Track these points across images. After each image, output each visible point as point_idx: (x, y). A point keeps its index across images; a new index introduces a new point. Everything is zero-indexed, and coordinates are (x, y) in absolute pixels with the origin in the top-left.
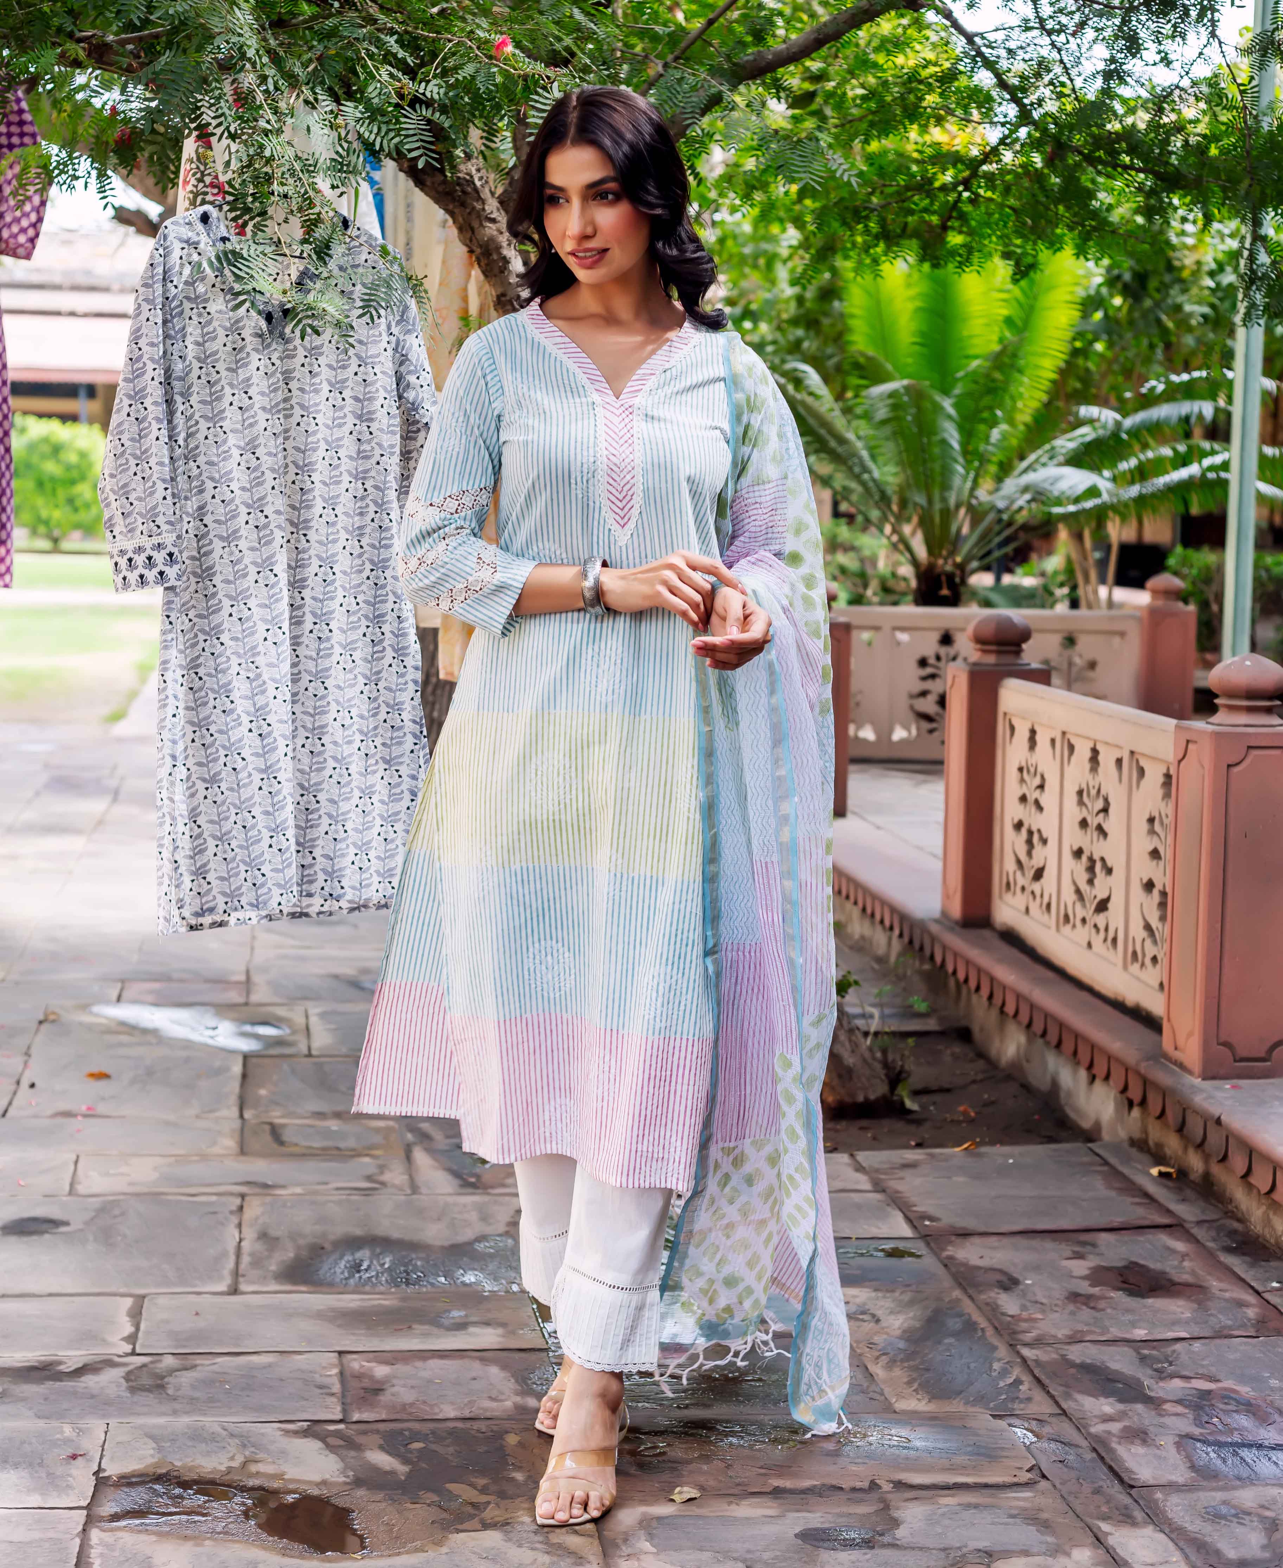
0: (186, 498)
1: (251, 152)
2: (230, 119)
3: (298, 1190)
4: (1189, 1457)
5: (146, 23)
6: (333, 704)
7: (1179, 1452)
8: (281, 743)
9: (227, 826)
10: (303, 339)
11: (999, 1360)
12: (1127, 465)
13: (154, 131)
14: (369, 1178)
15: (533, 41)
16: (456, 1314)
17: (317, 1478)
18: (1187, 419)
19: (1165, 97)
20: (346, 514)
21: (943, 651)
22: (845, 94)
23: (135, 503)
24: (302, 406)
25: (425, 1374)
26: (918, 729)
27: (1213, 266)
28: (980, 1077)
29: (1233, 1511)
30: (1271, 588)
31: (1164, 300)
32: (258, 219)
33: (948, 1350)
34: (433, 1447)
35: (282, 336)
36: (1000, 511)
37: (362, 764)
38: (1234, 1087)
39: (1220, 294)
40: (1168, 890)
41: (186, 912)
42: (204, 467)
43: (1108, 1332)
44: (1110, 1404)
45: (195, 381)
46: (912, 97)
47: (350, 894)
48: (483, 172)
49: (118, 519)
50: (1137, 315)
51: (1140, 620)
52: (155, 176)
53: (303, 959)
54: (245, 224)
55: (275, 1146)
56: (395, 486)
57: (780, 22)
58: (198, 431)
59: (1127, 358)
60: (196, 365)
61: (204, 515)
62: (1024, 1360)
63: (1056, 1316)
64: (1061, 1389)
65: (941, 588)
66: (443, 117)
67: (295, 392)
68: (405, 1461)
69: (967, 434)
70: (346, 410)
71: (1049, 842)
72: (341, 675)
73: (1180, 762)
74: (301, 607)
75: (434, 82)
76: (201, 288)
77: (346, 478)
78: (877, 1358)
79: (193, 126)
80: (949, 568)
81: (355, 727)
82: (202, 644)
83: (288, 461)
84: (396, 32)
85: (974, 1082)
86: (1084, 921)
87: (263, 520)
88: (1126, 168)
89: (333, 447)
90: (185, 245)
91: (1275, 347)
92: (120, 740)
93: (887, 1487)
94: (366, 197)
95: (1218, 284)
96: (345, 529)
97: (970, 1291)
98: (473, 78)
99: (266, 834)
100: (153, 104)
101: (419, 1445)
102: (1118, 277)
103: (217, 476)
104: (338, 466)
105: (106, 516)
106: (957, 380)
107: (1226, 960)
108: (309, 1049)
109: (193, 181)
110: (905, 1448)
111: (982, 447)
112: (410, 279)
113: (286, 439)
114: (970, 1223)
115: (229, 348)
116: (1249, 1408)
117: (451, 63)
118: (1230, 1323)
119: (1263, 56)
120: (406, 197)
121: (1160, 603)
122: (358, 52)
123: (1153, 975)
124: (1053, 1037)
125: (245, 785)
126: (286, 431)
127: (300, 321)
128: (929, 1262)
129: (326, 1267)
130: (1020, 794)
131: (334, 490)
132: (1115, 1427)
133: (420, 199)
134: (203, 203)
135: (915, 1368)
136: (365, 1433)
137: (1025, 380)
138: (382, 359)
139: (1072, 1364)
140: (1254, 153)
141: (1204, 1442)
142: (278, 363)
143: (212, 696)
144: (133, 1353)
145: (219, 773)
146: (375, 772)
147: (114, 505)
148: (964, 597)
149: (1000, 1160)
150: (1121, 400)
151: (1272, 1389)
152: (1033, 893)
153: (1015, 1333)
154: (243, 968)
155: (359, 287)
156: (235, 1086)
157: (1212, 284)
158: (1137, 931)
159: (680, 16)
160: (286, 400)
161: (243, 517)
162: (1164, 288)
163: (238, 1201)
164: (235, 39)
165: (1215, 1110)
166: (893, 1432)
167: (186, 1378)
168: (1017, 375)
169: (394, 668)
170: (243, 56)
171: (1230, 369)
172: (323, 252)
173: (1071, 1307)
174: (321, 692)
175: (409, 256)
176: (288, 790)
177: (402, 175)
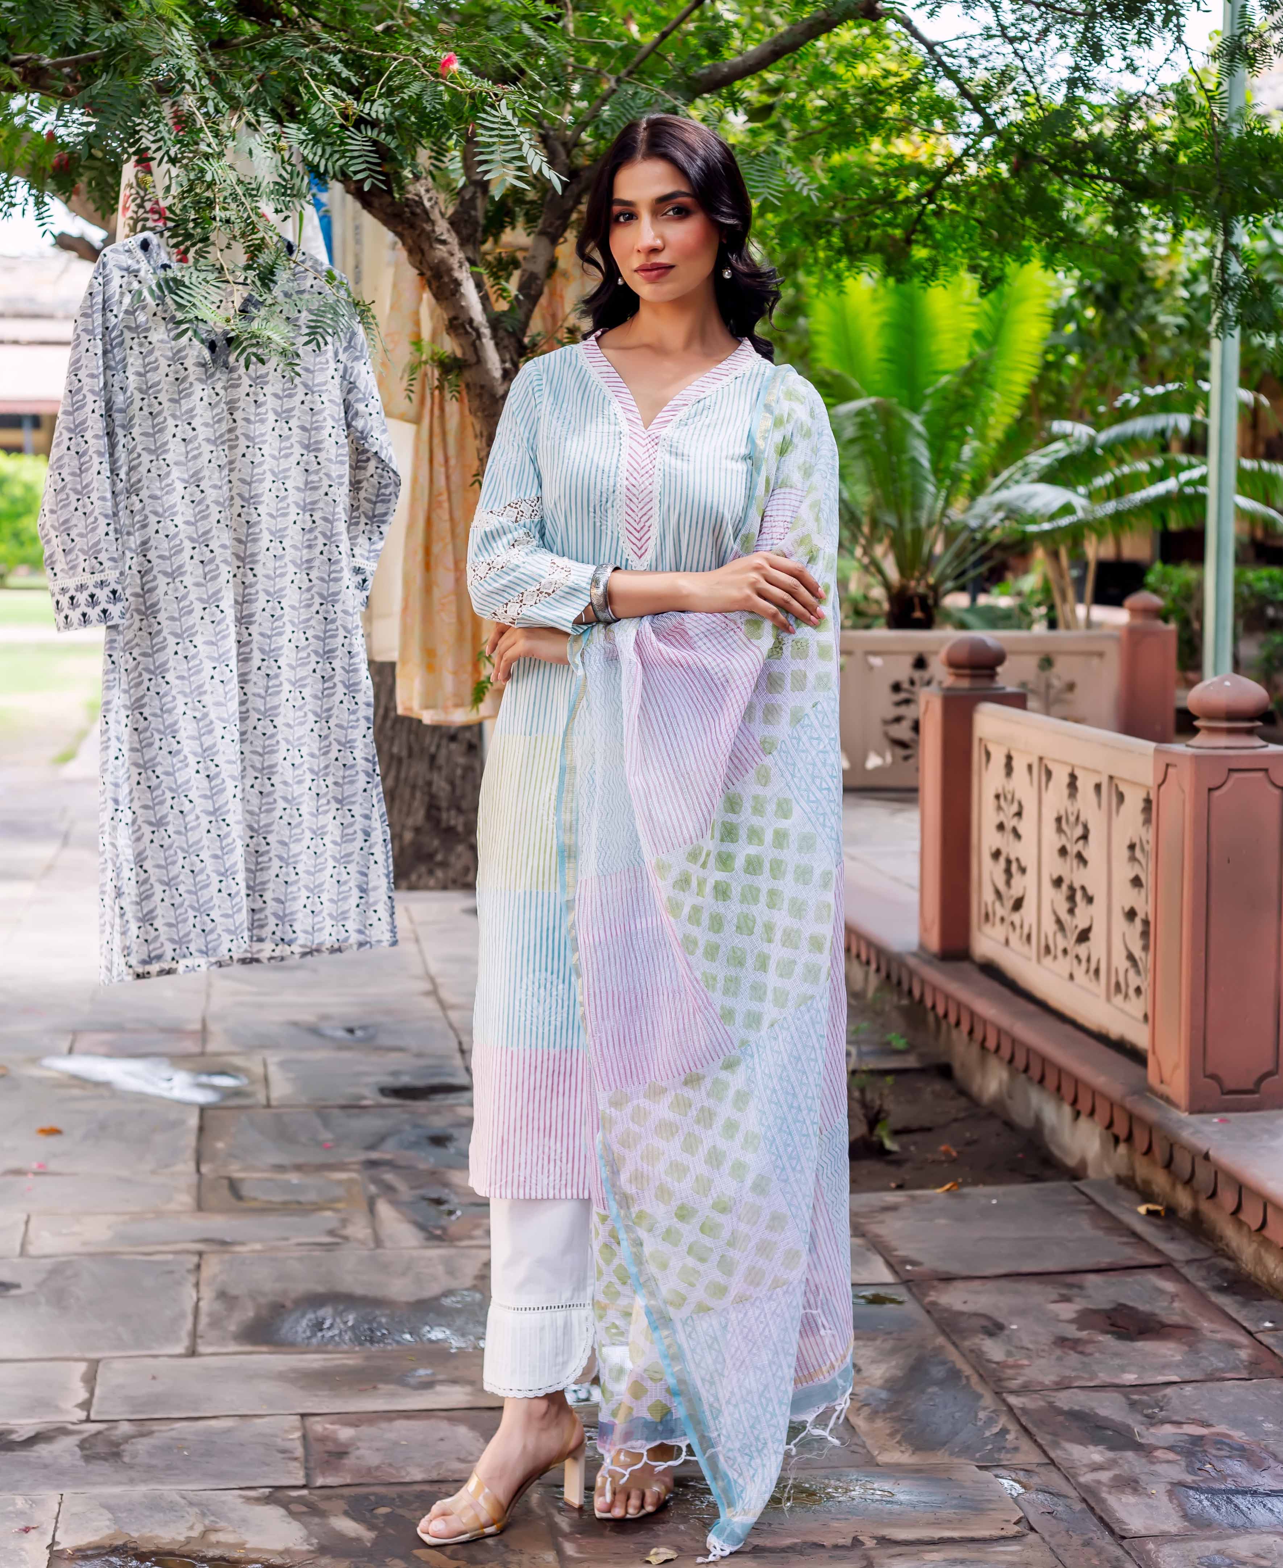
0: (129, 534)
1: (192, 176)
2: (169, 143)
3: (258, 1246)
4: (1181, 1506)
5: (82, 45)
6: (283, 743)
7: (1171, 1501)
8: (230, 784)
9: (175, 870)
10: (247, 368)
11: (985, 1409)
12: (1102, 481)
13: (91, 157)
14: (331, 1233)
15: (480, 59)
16: (422, 1372)
17: (280, 1547)
18: (1162, 433)
19: (1132, 105)
20: (294, 547)
21: (917, 675)
22: (803, 106)
23: (77, 539)
24: (247, 437)
25: (391, 1436)
26: (893, 756)
27: (1187, 275)
28: (962, 1115)
29: (1227, 1561)
30: (1253, 604)
31: (1137, 310)
32: (200, 245)
33: (931, 1399)
34: (401, 1511)
35: (226, 365)
36: (973, 531)
37: (313, 804)
38: (1222, 1121)
39: (1195, 304)
40: (1151, 918)
41: (133, 961)
42: (147, 501)
43: (1097, 1377)
44: (1101, 1452)
45: (137, 412)
46: (872, 109)
47: (302, 939)
48: (433, 193)
49: (59, 556)
50: (1110, 326)
51: (1118, 640)
52: (94, 201)
53: (261, 1006)
54: (187, 250)
55: (233, 1201)
56: (344, 517)
57: (736, 33)
58: (140, 464)
59: (1101, 371)
60: (138, 396)
61: (148, 550)
62: (1010, 1409)
63: (1042, 1362)
64: (1049, 1437)
65: (913, 610)
66: (389, 138)
67: (240, 422)
68: (371, 1527)
69: (938, 452)
70: (293, 440)
71: (1029, 871)
72: (291, 713)
73: (1160, 786)
74: (248, 643)
75: (380, 101)
76: (142, 318)
77: (293, 510)
78: (859, 1409)
79: (131, 150)
80: (921, 589)
81: (306, 766)
82: (146, 684)
83: (234, 492)
84: (340, 51)
85: (956, 1120)
86: (1065, 951)
87: (209, 555)
88: (1093, 177)
89: (280, 477)
90: (125, 273)
91: (1252, 357)
92: (70, 782)
93: (870, 1543)
94: (311, 219)
95: (1192, 295)
96: (293, 562)
97: (954, 1338)
98: (419, 96)
99: (215, 878)
100: (92, 128)
101: (383, 1510)
102: (1090, 289)
103: (160, 510)
104: (285, 498)
105: (47, 554)
106: (925, 397)
107: (1211, 990)
108: (268, 1099)
109: (133, 207)
110: (888, 1502)
111: (953, 465)
112: (357, 304)
113: (231, 470)
114: (954, 1268)
115: (171, 378)
116: (1243, 1453)
117: (396, 82)
118: (1221, 1365)
119: (1231, 61)
120: (354, 219)
121: (1139, 622)
122: (300, 72)
123: (1136, 1007)
124: (1035, 1072)
125: (192, 829)
126: (231, 462)
127: (244, 350)
128: (911, 1308)
129: (286, 1326)
130: (997, 821)
131: (281, 523)
132: (1105, 1476)
133: (369, 221)
134: (144, 229)
135: (897, 1419)
136: (329, 1498)
137: (996, 395)
138: (329, 387)
139: (1060, 1412)
140: (1224, 160)
141: (1197, 1489)
142: (222, 392)
143: (157, 736)
144: (88, 1420)
145: (165, 816)
146: (327, 812)
147: (55, 541)
148: (938, 619)
149: (983, 1201)
150: (1095, 413)
151: (1267, 1433)
152: (1012, 923)
153: (1000, 1380)
154: (198, 1016)
155: (304, 314)
156: (191, 1140)
157: (1185, 294)
158: (1121, 962)
159: (634, 29)
160: (230, 431)
161: (187, 552)
162: (1138, 299)
163: (195, 1259)
164: (172, 61)
165: (1202, 1144)
166: (875, 1486)
167: (142, 1445)
168: (987, 390)
169: (346, 705)
170: (182, 78)
171: (1206, 380)
172: (267, 278)
173: (1058, 1352)
174: (270, 731)
175: (358, 280)
176: (237, 833)
177: (349, 198)
